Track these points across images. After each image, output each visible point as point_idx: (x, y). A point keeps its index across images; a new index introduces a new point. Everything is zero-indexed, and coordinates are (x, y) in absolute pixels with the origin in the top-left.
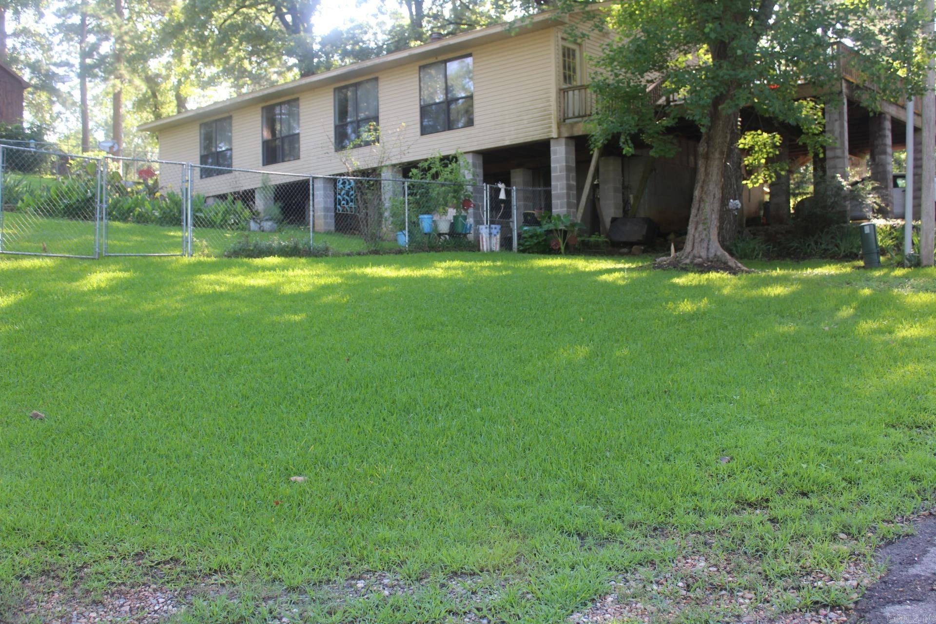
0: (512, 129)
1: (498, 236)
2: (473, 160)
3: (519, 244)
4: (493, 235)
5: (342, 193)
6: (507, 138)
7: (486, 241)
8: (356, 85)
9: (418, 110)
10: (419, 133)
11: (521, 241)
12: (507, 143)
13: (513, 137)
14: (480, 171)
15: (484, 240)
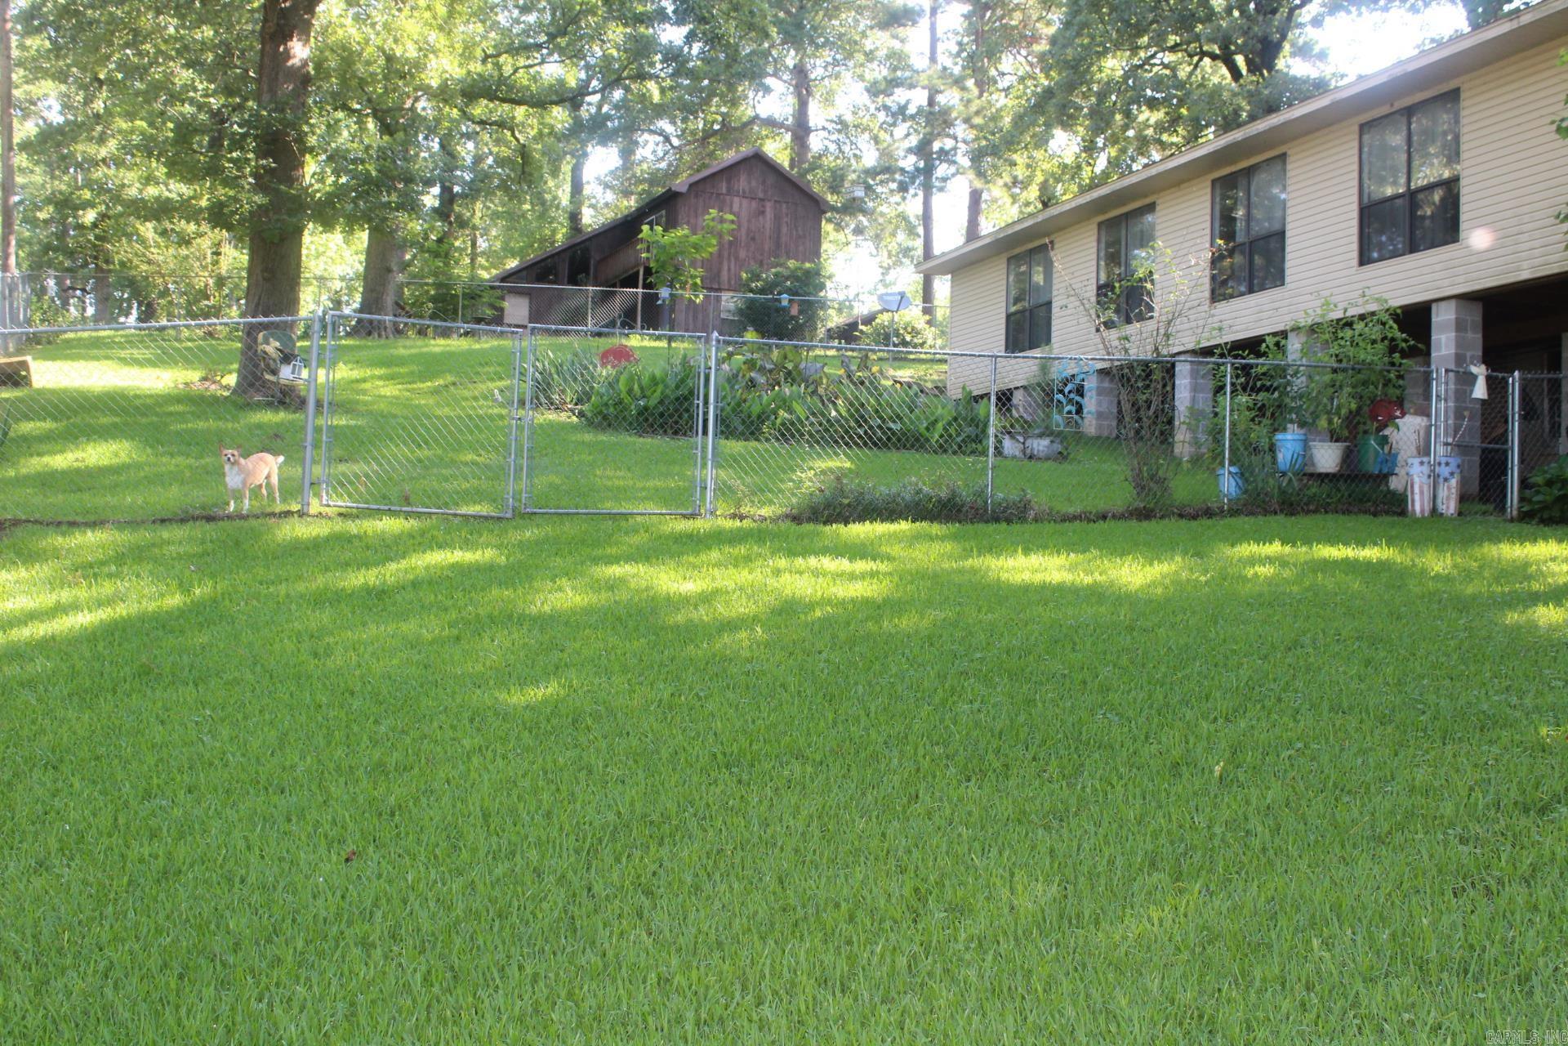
0: (1536, 244)
1: (1454, 482)
2: (1457, 312)
3: (1522, 499)
4: (1441, 480)
5: (1066, 390)
6: (1525, 265)
7: (1422, 493)
8: (1249, 172)
9: (1355, 214)
10: (1355, 262)
11: (1528, 493)
12: (1525, 275)
13: (1537, 261)
14: (1476, 338)
15: (1417, 490)
